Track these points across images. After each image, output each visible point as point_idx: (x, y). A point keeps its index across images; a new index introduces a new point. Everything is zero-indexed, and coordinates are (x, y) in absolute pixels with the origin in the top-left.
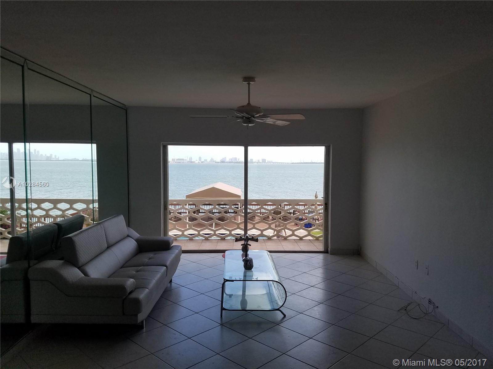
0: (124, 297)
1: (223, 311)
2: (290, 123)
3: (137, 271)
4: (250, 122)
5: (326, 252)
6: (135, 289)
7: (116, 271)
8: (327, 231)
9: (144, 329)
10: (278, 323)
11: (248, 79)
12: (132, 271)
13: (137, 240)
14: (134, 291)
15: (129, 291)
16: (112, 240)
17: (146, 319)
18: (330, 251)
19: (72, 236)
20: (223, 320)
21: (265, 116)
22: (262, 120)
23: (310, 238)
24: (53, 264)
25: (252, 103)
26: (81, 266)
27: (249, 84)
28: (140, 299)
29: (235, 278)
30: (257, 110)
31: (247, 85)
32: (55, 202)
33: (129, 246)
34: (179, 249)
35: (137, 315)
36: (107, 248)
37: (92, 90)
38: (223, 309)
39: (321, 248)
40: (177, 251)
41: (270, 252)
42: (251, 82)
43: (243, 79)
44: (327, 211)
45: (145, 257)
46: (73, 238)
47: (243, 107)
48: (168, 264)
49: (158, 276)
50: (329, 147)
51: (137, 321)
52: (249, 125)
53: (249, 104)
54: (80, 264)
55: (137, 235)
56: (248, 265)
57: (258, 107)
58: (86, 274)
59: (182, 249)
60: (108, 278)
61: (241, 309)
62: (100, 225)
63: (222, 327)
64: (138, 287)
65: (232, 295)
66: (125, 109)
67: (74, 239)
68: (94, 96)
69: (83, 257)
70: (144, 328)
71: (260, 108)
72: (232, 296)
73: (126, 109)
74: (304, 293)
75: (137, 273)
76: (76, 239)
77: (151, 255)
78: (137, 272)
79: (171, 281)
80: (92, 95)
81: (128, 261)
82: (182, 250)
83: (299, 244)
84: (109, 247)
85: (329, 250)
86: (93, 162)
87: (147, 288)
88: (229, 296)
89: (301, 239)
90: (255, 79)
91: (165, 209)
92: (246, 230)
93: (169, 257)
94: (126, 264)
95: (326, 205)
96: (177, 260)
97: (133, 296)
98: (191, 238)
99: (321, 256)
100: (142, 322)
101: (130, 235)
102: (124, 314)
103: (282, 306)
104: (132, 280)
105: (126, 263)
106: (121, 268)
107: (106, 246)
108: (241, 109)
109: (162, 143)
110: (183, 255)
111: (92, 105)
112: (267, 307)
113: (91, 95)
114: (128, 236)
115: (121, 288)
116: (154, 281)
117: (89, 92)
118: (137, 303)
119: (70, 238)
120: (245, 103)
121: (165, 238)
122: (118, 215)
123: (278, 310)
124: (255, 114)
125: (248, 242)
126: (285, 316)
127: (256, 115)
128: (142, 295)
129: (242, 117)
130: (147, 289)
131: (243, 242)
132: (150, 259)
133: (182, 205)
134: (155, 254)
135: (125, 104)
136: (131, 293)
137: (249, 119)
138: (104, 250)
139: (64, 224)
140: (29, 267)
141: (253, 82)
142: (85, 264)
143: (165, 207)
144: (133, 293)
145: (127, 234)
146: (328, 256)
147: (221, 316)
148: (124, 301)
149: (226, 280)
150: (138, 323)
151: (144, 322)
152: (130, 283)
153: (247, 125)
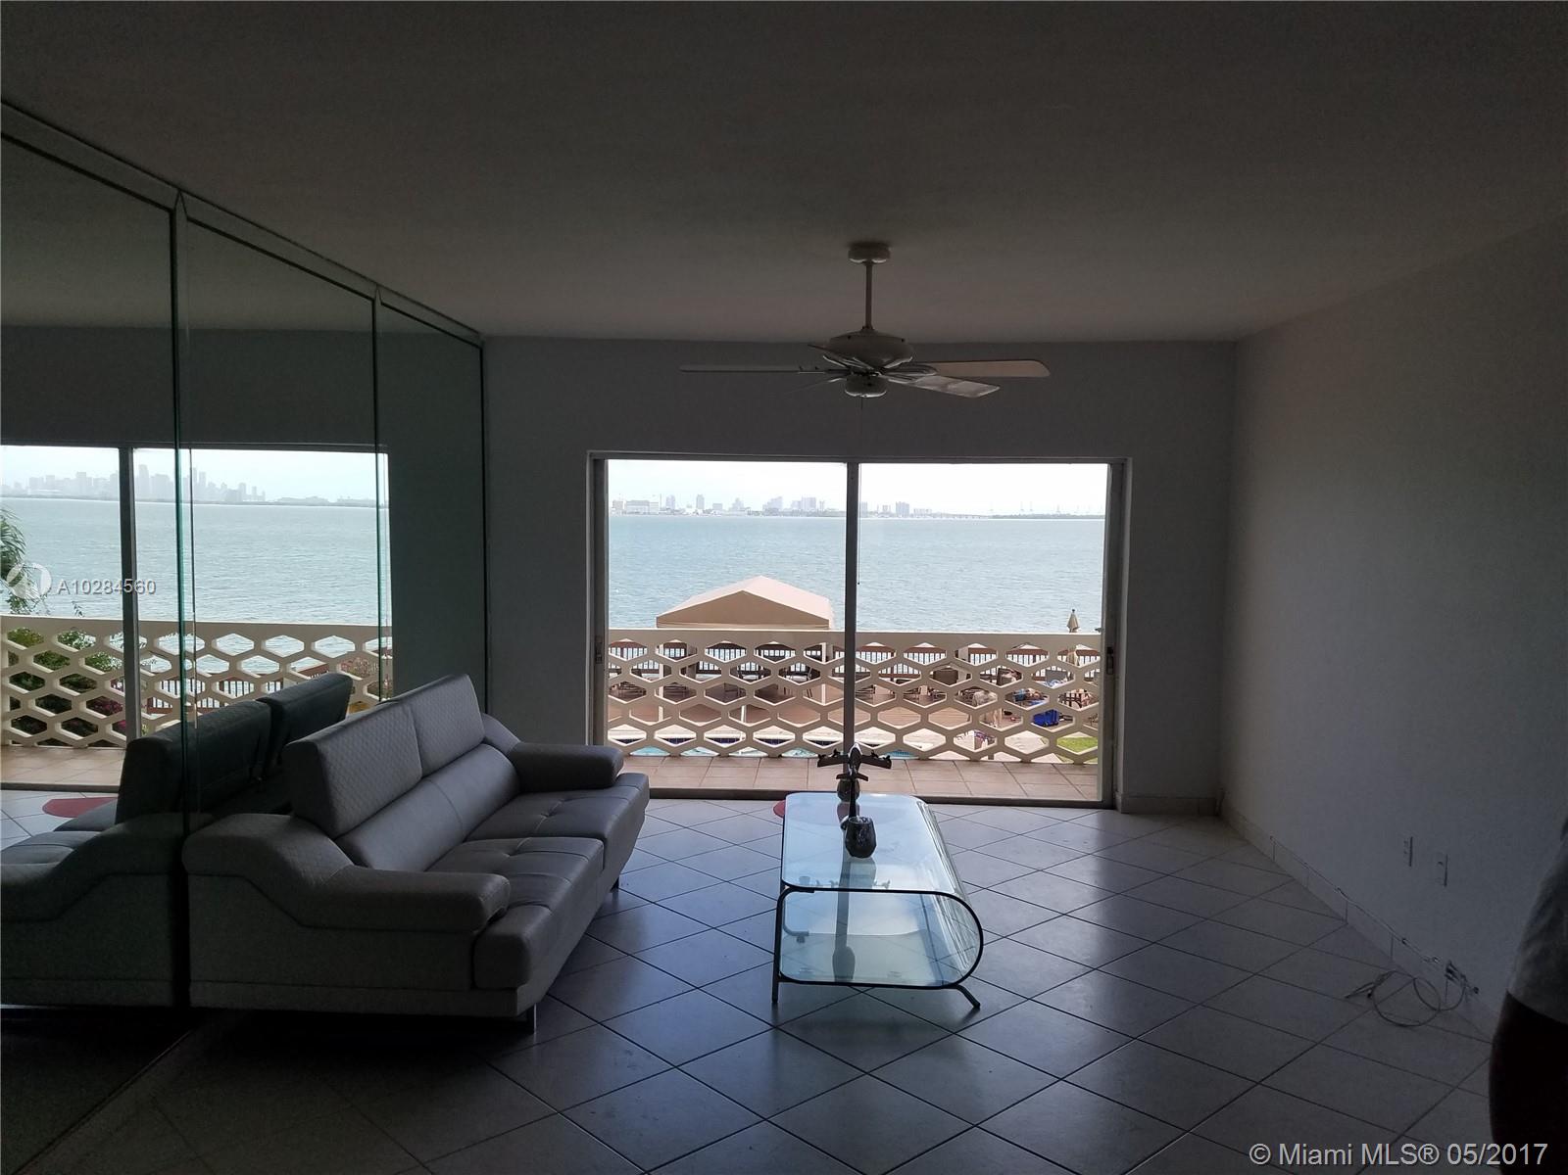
0: (476, 932)
1: (780, 984)
2: (998, 388)
3: (515, 852)
4: (870, 385)
5: (1107, 804)
6: (509, 908)
7: (450, 850)
8: (1113, 738)
9: (536, 1034)
10: (953, 1030)
11: (868, 250)
12: (499, 850)
13: (512, 756)
14: (506, 913)
15: (490, 914)
16: (437, 755)
17: (541, 1005)
18: (1123, 803)
19: (317, 740)
20: (780, 1012)
21: (921, 368)
22: (910, 378)
23: (1052, 758)
24: (256, 825)
25: (877, 325)
26: (343, 835)
27: (869, 265)
28: (525, 941)
29: (818, 882)
30: (893, 347)
31: (865, 268)
32: (258, 633)
33: (490, 771)
34: (641, 784)
35: (514, 990)
36: (422, 779)
37: (378, 285)
38: (779, 978)
39: (1092, 791)
40: (635, 792)
41: (928, 803)
42: (876, 257)
43: (849, 249)
44: (1114, 672)
45: (539, 809)
46: (318, 746)
47: (849, 337)
48: (608, 829)
49: (580, 867)
50: (1123, 464)
51: (515, 1008)
52: (868, 396)
53: (868, 327)
54: (341, 827)
55: (512, 740)
56: (860, 841)
57: (896, 338)
58: (357, 858)
59: (650, 787)
60: (426, 871)
61: (833, 980)
62: (400, 708)
63: (776, 1037)
64: (519, 902)
65: (807, 934)
66: (478, 345)
67: (322, 747)
68: (383, 304)
69: (349, 803)
70: (533, 1032)
71: (903, 340)
72: (807, 939)
73: (479, 344)
74: (1038, 935)
75: (512, 857)
76: (327, 749)
77: (555, 801)
78: (515, 854)
79: (616, 885)
80: (378, 302)
81: (486, 819)
82: (651, 790)
83: (1019, 777)
84: (429, 774)
85: (1119, 798)
86: (381, 510)
87: (545, 906)
88: (795, 939)
89: (1026, 760)
90: (890, 249)
91: (596, 659)
92: (849, 730)
93: (612, 809)
94: (479, 830)
95: (1111, 652)
96: (634, 820)
97: (502, 928)
98: (675, 752)
99: (1090, 819)
100: (530, 1011)
101: (489, 737)
102: (473, 986)
103: (969, 974)
104: (499, 879)
105: (479, 825)
106: (465, 841)
107: (420, 772)
108: (843, 346)
109: (589, 452)
110: (652, 804)
111: (377, 330)
112: (921, 975)
113: (373, 301)
114: (485, 741)
115: (467, 904)
116: (567, 885)
117: (369, 290)
118: (515, 951)
119: (311, 745)
120: (856, 324)
121: (598, 751)
122: (452, 674)
123: (955, 986)
124: (885, 360)
125: (857, 769)
126: (977, 1006)
127: (888, 363)
128: (531, 927)
129: (847, 371)
130: (546, 910)
131: (839, 769)
132: (551, 815)
133: (644, 647)
134: (568, 800)
135: (477, 329)
136: (496, 918)
137: (866, 380)
138: (413, 784)
139: (290, 702)
140: (187, 832)
141: (882, 258)
142: (358, 826)
143: (596, 654)
144: (504, 919)
145: (482, 737)
146: (1116, 818)
147: (775, 999)
148: (474, 943)
149: (790, 888)
150: (518, 1013)
151: (535, 1011)
152: (494, 886)
153: (863, 395)
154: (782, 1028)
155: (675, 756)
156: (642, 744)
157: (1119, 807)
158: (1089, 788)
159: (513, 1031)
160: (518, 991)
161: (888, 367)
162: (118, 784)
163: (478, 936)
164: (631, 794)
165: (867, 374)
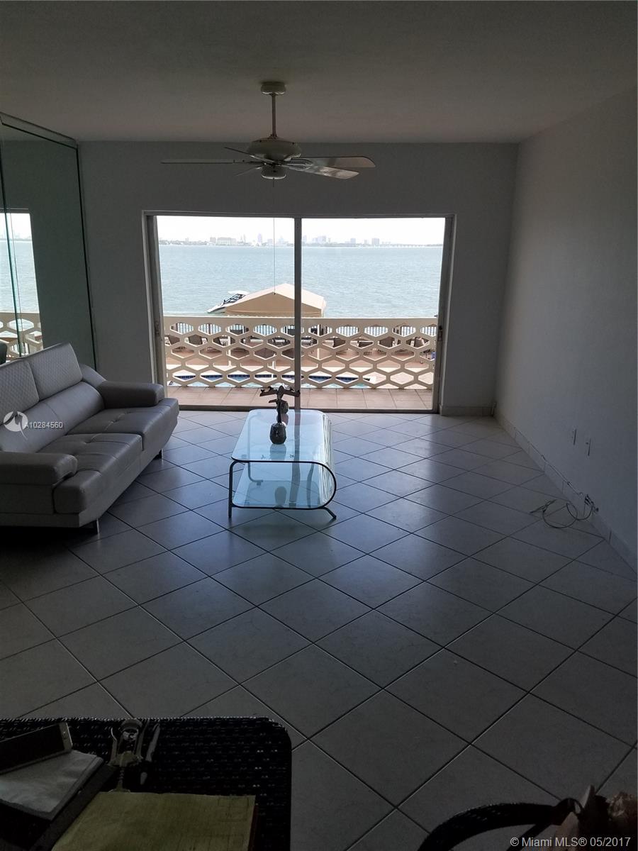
0: (54, 485)
1: (233, 508)
2: (358, 173)
3: (90, 442)
4: (275, 171)
5: (435, 411)
6: (77, 472)
7: (54, 441)
9: (99, 534)
10: (320, 529)
11: (272, 86)
12: (80, 441)
13: (100, 389)
15: (62, 474)
16: (49, 389)
17: (102, 518)
18: (442, 410)
20: (232, 522)
21: (303, 161)
22: (302, 167)
23: (416, 386)
25: (279, 134)
27: (273, 96)
28: (81, 489)
30: (289, 147)
31: (271, 97)
33: (86, 397)
34: (174, 402)
35: (78, 513)
36: (40, 402)
38: (231, 505)
41: (325, 412)
42: (278, 91)
43: (261, 86)
44: (442, 340)
45: (109, 419)
48: (146, 430)
49: (124, 450)
50: (452, 218)
52: (276, 178)
53: (274, 135)
55: (100, 379)
57: (289, 142)
59: (179, 404)
60: (37, 452)
63: (229, 535)
64: (85, 468)
65: (262, 481)
66: (74, 148)
68: (3, 124)
70: (97, 533)
71: (293, 143)
72: (262, 484)
73: (76, 147)
74: (377, 481)
75: (87, 444)
77: (120, 414)
79: (159, 457)
81: (82, 422)
82: (180, 406)
83: (395, 398)
84: (43, 399)
85: (441, 407)
87: (98, 471)
88: (256, 483)
89: (401, 388)
90: (286, 86)
91: (156, 334)
93: (152, 419)
94: (74, 429)
95: (441, 329)
96: (169, 424)
97: (69, 483)
99: (427, 419)
100: (94, 522)
101: (85, 378)
102: (55, 512)
103: (329, 502)
104: (69, 457)
105: (76, 426)
106: (66, 435)
107: (37, 397)
108: (257, 147)
109: (143, 211)
110: (182, 414)
114: (83, 380)
115: (45, 471)
116: (113, 459)
118: (76, 494)
120: (268, 133)
122: (64, 343)
123: (323, 507)
124: (284, 156)
125: (281, 397)
126: (335, 517)
127: (286, 158)
128: (87, 483)
129: (262, 163)
130: (98, 473)
132: (116, 421)
134: (128, 413)
135: (73, 138)
136: (67, 478)
137: (274, 167)
138: (33, 404)
141: (282, 91)
143: (156, 331)
144: (72, 478)
145: (81, 378)
146: (440, 418)
147: (230, 516)
148: (53, 490)
149: (237, 461)
150: (80, 525)
151: (98, 522)
152: (66, 461)
153: (272, 178)
154: (230, 530)
155: (212, 387)
157: (441, 412)
158: (428, 404)
159: (89, 531)
160: (80, 515)
161: (286, 160)
163: (56, 487)
164: (167, 409)
165: (274, 164)
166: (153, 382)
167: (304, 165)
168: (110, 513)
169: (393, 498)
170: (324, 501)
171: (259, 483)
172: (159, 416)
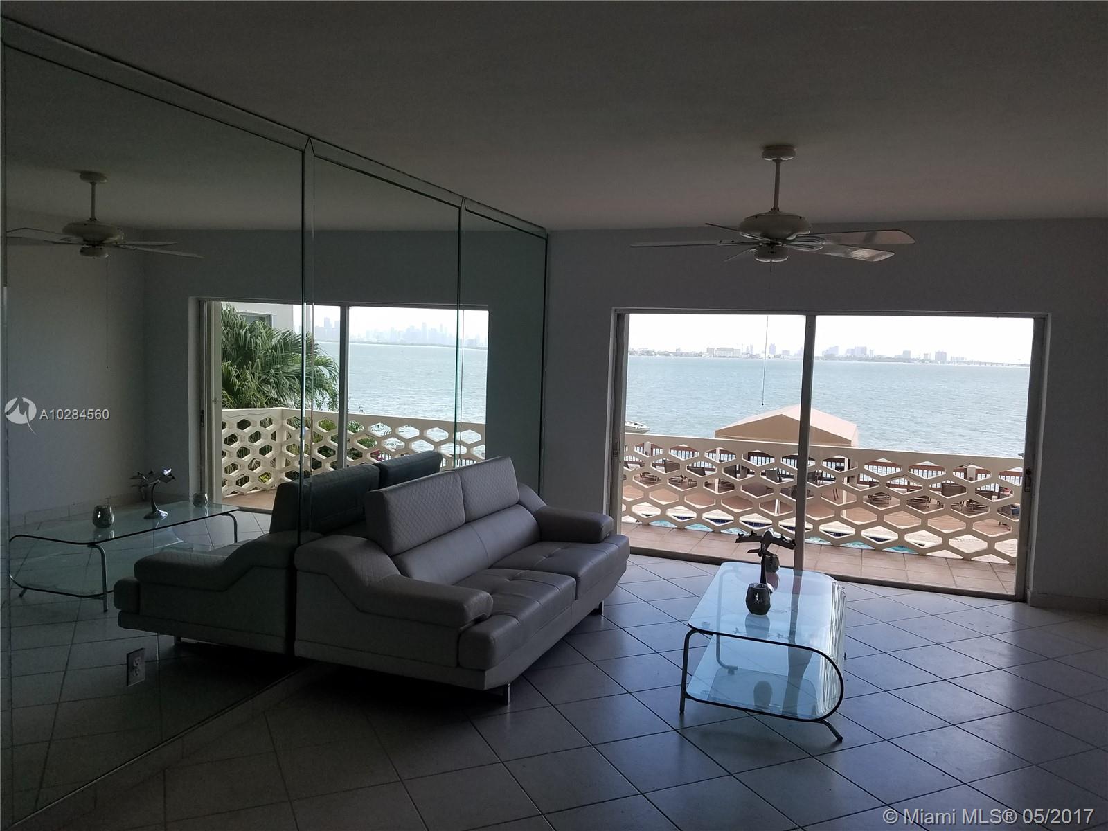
0: (462, 628)
1: (686, 700)
2: (894, 254)
3: (513, 578)
4: (772, 253)
5: (1019, 598)
6: (491, 616)
8: (1027, 545)
9: (509, 705)
10: (813, 754)
11: (777, 151)
12: (502, 577)
13: (538, 515)
15: (472, 616)
16: (478, 507)
17: (516, 683)
18: (1031, 598)
19: (386, 491)
20: (684, 722)
21: (813, 239)
23: (990, 558)
24: (345, 544)
25: (782, 207)
26: (398, 554)
27: (778, 162)
28: (491, 638)
30: (795, 223)
31: (775, 163)
32: (394, 423)
33: (520, 523)
34: (622, 543)
35: (483, 671)
36: (465, 523)
37: (463, 198)
38: (685, 695)
39: (1010, 589)
40: (617, 548)
41: (837, 580)
42: (784, 155)
43: (763, 151)
45: (541, 553)
46: (385, 495)
47: (756, 217)
48: (583, 571)
49: (551, 595)
50: (1043, 318)
51: (484, 687)
52: (773, 261)
53: (775, 209)
54: (396, 548)
55: (539, 503)
56: (758, 601)
57: (795, 216)
58: (404, 571)
59: (631, 545)
62: (453, 475)
64: (500, 612)
65: (736, 668)
66: (544, 238)
67: (387, 496)
68: (467, 210)
69: (403, 535)
70: (507, 704)
71: (801, 218)
72: (736, 672)
73: (545, 235)
74: (914, 693)
75: (511, 582)
77: (556, 548)
78: (513, 580)
80: (463, 210)
81: (510, 554)
82: (631, 547)
83: (955, 571)
84: (470, 521)
85: (1029, 594)
87: (515, 617)
88: (727, 670)
89: (967, 558)
90: (795, 149)
91: (613, 454)
93: (593, 559)
94: (501, 562)
95: (1028, 474)
96: (615, 568)
97: (479, 628)
98: (681, 526)
99: (1007, 609)
100: (505, 687)
101: (523, 501)
102: (458, 665)
103: (832, 712)
104: (484, 595)
105: (503, 558)
106: (490, 568)
107: (463, 517)
108: (752, 224)
109: (614, 308)
110: (632, 559)
111: (462, 229)
113: (460, 208)
114: (519, 503)
116: (537, 605)
117: (457, 202)
118: (484, 644)
119: (381, 494)
120: (767, 206)
122: (505, 457)
123: (821, 720)
124: (787, 234)
126: (840, 739)
127: (790, 236)
128: (499, 632)
129: (756, 243)
130: (515, 620)
131: (757, 546)
132: (549, 557)
133: (660, 448)
134: (566, 548)
135: (542, 226)
136: (478, 621)
137: (772, 246)
138: (456, 526)
139: (393, 467)
140: (299, 544)
141: (791, 156)
142: (407, 551)
143: (614, 449)
144: (484, 622)
145: (517, 499)
146: (1027, 610)
147: (682, 711)
148: (460, 635)
149: (695, 630)
150: (486, 689)
151: (509, 688)
152: (479, 600)
153: (769, 261)
154: (682, 731)
155: (681, 529)
156: (656, 518)
157: (1029, 600)
158: (1008, 585)
159: (496, 699)
160: (486, 673)
161: (789, 238)
162: (272, 509)
163: (463, 632)
164: (613, 548)
165: (772, 244)
166: (604, 513)
167: (814, 244)
168: (527, 677)
169: (939, 723)
170: (822, 711)
171: (732, 670)
172: (601, 557)
